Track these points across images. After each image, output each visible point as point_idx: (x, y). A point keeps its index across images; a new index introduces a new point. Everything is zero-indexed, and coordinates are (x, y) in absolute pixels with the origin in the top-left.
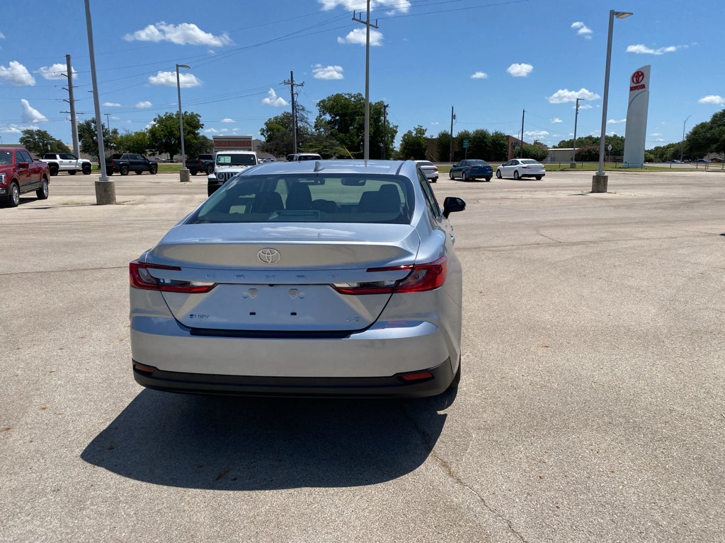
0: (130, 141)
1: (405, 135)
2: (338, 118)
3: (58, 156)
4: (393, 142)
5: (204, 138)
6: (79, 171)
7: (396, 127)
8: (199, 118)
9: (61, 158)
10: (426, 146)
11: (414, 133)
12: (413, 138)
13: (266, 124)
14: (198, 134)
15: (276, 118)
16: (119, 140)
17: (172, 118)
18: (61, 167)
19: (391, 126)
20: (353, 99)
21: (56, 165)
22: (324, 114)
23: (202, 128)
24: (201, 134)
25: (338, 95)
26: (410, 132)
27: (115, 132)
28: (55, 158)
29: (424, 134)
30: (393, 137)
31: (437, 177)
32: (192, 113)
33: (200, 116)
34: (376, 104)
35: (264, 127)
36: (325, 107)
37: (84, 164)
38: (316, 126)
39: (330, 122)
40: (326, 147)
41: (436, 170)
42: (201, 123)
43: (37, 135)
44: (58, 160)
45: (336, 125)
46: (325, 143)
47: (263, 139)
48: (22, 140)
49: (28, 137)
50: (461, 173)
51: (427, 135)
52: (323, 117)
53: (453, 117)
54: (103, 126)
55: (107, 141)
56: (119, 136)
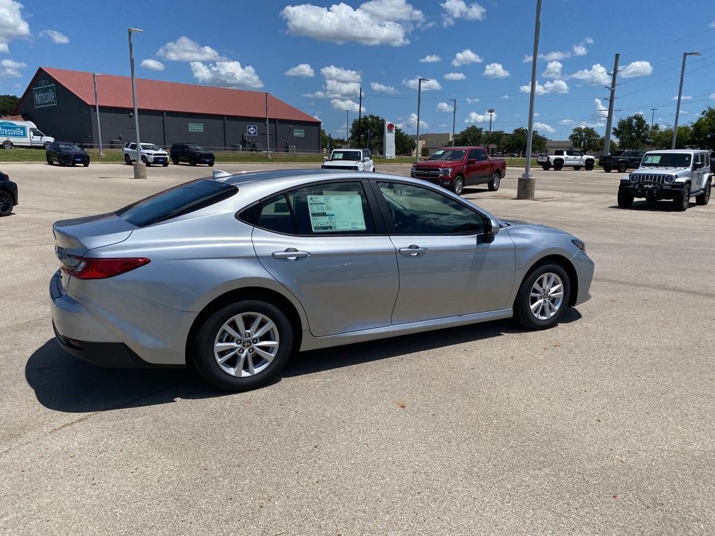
3: (565, 153)
6: (582, 166)
9: (567, 154)
16: (656, 136)
18: (566, 162)
21: (562, 160)
27: (656, 127)
28: (563, 155)
37: (588, 160)
43: (585, 132)
44: (565, 156)
48: (571, 137)
54: (644, 122)
55: (646, 137)
56: (658, 132)
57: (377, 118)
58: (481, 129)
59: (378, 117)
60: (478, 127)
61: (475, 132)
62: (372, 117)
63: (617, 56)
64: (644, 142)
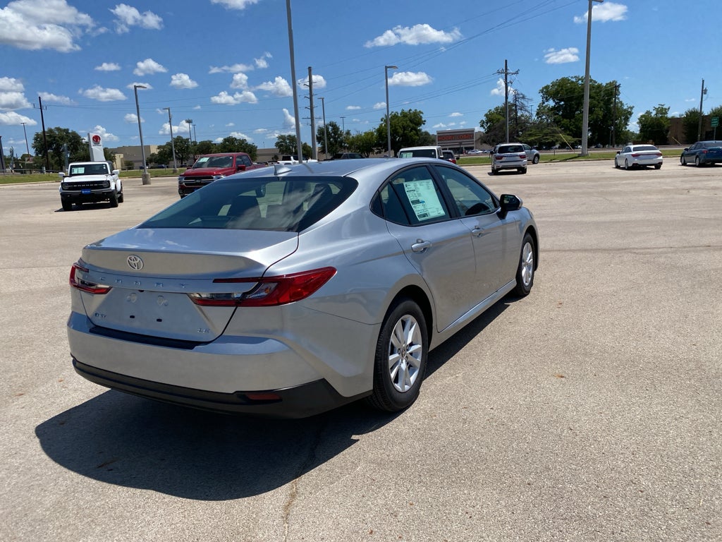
0: (360, 140)
1: (642, 116)
2: (563, 103)
4: (627, 124)
5: (426, 133)
7: (632, 108)
8: (421, 115)
10: (669, 127)
11: (654, 113)
12: (652, 118)
13: (486, 115)
14: (420, 130)
15: (497, 109)
16: (350, 140)
17: (397, 116)
19: (625, 107)
20: (580, 82)
22: (547, 100)
23: (424, 124)
24: (423, 131)
25: (563, 79)
26: (648, 113)
27: (348, 133)
29: (666, 113)
30: (627, 119)
31: (661, 163)
32: (416, 110)
33: (422, 113)
34: (607, 84)
35: (484, 119)
36: (547, 93)
38: (538, 114)
39: (553, 108)
40: (546, 135)
41: (659, 155)
42: (423, 119)
43: (288, 139)
45: (559, 111)
46: (545, 131)
47: (482, 130)
48: (277, 144)
49: (281, 142)
50: (694, 157)
51: (670, 115)
52: (546, 103)
53: (704, 92)
54: (338, 129)
55: (342, 142)
56: (351, 137)
57: (66, 131)
58: (188, 139)
59: (68, 130)
60: (185, 137)
61: (181, 142)
62: (58, 129)
63: (310, 68)
64: (341, 146)
